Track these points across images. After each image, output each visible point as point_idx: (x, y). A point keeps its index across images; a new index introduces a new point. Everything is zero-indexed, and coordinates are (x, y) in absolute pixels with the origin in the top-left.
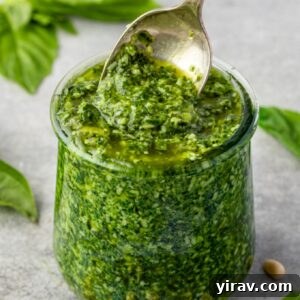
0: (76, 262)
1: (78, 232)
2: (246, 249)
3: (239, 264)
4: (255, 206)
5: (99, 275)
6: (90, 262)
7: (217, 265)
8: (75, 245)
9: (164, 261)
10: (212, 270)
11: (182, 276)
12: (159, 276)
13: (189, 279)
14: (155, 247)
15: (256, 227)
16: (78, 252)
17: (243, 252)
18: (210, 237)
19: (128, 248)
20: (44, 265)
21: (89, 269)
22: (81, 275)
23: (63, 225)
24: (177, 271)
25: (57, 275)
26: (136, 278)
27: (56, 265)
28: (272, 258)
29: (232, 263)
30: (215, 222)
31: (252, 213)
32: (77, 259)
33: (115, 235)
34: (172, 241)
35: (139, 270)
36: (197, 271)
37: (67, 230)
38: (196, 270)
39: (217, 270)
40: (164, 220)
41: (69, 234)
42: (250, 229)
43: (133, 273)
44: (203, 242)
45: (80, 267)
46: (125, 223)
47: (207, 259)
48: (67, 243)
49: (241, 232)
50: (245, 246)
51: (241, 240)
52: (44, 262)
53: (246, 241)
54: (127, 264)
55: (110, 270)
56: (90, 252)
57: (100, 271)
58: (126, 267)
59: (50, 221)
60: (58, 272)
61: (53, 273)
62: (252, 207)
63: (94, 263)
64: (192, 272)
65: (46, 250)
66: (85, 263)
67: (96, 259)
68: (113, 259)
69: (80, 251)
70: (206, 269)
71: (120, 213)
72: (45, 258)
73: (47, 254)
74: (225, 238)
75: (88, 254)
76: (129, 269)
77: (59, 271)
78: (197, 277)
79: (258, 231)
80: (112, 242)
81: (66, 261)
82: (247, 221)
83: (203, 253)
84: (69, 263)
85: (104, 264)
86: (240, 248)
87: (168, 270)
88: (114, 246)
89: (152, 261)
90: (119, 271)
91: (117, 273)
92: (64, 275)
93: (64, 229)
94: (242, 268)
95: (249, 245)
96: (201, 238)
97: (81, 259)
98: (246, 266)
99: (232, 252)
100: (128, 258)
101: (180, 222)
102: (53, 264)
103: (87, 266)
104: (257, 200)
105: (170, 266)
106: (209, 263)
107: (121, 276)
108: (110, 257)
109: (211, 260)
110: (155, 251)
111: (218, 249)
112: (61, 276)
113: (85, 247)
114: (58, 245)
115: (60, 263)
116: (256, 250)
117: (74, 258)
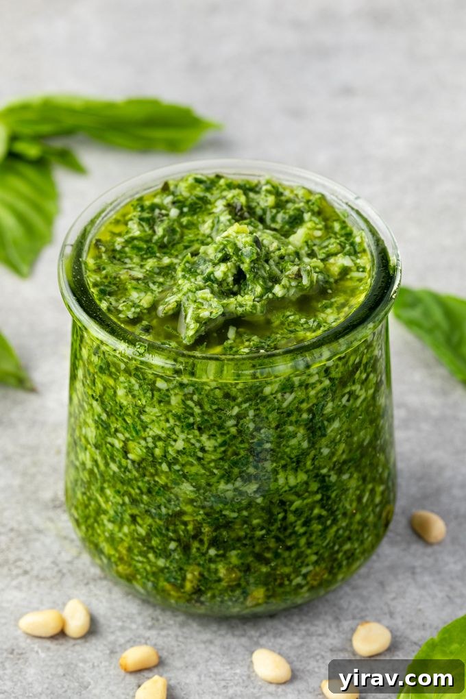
0: (104, 518)
1: (107, 465)
2: (383, 493)
3: (371, 519)
4: (396, 422)
5: (142, 540)
6: (127, 517)
7: (335, 521)
8: (102, 490)
9: (245, 513)
10: (325, 529)
11: (278, 539)
12: (239, 539)
13: (289, 543)
14: (230, 486)
15: (399, 458)
16: (107, 501)
17: (378, 500)
18: (317, 476)
19: (187, 488)
20: (50, 525)
21: (126, 529)
22: (112, 540)
23: (82, 456)
24: (269, 532)
25: (72, 541)
26: (201, 542)
27: (71, 525)
28: (424, 508)
29: (358, 517)
30: (326, 451)
31: (391, 435)
32: (105, 512)
33: (164, 467)
34: (256, 477)
35: (206, 529)
36: (302, 530)
37: (89, 464)
38: (300, 530)
39: (334, 528)
40: (242, 442)
41: (91, 472)
42: (387, 461)
43: (197, 536)
44: (307, 483)
45: (110, 526)
46: (180, 445)
47: (316, 511)
48: (89, 489)
49: (373, 466)
50: (381, 488)
51: (373, 480)
52: (51, 520)
53: (381, 481)
54: (186, 518)
55: (159, 529)
56: (127, 499)
57: (142, 531)
58: (185, 524)
59: (59, 452)
60: (74, 536)
61: (65, 538)
62: (391, 426)
63: (133, 517)
64: (294, 533)
65: (54, 500)
66: (118, 520)
67: (135, 511)
68: (164, 510)
69: (110, 500)
70: (316, 527)
71: (172, 429)
72: (51, 514)
73: (55, 507)
74: (345, 477)
75: (124, 504)
76: (190, 527)
77: (75, 534)
78: (303, 541)
79: (400, 465)
80: (162, 480)
81: (87, 518)
82: (383, 450)
83: (309, 500)
84: (91, 521)
85: (150, 521)
86: (372, 491)
87: (253, 529)
88: (165, 487)
89: (226, 513)
90: (175, 531)
91: (171, 534)
92: (84, 540)
93: (83, 464)
94: (375, 526)
95: (387, 488)
96: (302, 477)
97: (112, 513)
98: (383, 522)
99: (360, 499)
100: (188, 509)
101: (268, 446)
102: (65, 522)
103: (122, 524)
104: (398, 414)
105: (255, 522)
106: (320, 517)
107: (178, 540)
108: (159, 507)
109: (324, 513)
110: (230, 494)
111: (333, 495)
112: (78, 543)
113: (118, 492)
114: (74, 490)
115: (77, 521)
116: (399, 495)
117: (100, 511)
